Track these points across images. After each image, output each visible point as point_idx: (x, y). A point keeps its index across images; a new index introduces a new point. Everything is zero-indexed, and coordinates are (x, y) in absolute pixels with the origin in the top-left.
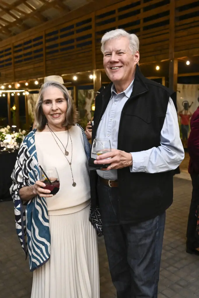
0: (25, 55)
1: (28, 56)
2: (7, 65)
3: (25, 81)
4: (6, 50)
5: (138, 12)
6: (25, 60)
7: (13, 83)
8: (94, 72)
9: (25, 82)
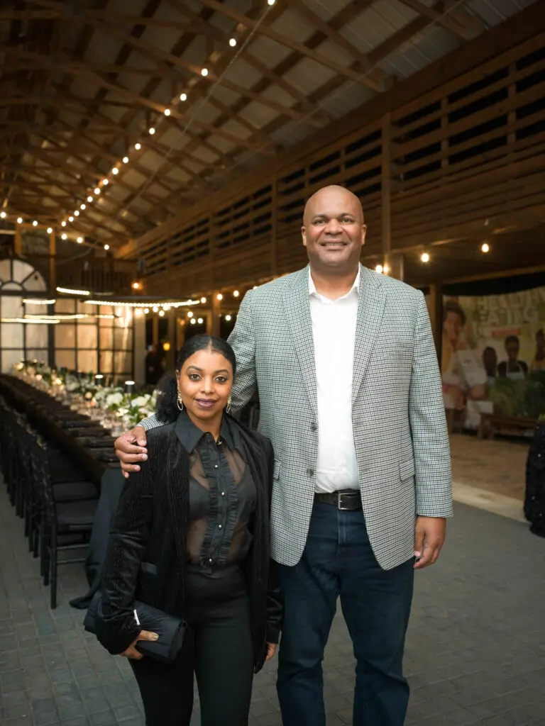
0: (236, 230)
1: (241, 233)
2: (201, 254)
3: (232, 287)
4: (200, 224)
5: (503, 94)
6: (237, 240)
7: (209, 293)
8: (386, 256)
9: (234, 290)
